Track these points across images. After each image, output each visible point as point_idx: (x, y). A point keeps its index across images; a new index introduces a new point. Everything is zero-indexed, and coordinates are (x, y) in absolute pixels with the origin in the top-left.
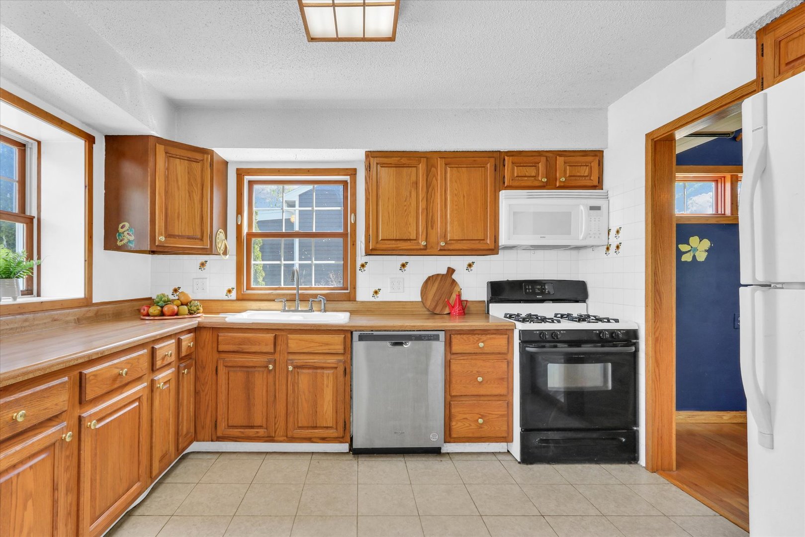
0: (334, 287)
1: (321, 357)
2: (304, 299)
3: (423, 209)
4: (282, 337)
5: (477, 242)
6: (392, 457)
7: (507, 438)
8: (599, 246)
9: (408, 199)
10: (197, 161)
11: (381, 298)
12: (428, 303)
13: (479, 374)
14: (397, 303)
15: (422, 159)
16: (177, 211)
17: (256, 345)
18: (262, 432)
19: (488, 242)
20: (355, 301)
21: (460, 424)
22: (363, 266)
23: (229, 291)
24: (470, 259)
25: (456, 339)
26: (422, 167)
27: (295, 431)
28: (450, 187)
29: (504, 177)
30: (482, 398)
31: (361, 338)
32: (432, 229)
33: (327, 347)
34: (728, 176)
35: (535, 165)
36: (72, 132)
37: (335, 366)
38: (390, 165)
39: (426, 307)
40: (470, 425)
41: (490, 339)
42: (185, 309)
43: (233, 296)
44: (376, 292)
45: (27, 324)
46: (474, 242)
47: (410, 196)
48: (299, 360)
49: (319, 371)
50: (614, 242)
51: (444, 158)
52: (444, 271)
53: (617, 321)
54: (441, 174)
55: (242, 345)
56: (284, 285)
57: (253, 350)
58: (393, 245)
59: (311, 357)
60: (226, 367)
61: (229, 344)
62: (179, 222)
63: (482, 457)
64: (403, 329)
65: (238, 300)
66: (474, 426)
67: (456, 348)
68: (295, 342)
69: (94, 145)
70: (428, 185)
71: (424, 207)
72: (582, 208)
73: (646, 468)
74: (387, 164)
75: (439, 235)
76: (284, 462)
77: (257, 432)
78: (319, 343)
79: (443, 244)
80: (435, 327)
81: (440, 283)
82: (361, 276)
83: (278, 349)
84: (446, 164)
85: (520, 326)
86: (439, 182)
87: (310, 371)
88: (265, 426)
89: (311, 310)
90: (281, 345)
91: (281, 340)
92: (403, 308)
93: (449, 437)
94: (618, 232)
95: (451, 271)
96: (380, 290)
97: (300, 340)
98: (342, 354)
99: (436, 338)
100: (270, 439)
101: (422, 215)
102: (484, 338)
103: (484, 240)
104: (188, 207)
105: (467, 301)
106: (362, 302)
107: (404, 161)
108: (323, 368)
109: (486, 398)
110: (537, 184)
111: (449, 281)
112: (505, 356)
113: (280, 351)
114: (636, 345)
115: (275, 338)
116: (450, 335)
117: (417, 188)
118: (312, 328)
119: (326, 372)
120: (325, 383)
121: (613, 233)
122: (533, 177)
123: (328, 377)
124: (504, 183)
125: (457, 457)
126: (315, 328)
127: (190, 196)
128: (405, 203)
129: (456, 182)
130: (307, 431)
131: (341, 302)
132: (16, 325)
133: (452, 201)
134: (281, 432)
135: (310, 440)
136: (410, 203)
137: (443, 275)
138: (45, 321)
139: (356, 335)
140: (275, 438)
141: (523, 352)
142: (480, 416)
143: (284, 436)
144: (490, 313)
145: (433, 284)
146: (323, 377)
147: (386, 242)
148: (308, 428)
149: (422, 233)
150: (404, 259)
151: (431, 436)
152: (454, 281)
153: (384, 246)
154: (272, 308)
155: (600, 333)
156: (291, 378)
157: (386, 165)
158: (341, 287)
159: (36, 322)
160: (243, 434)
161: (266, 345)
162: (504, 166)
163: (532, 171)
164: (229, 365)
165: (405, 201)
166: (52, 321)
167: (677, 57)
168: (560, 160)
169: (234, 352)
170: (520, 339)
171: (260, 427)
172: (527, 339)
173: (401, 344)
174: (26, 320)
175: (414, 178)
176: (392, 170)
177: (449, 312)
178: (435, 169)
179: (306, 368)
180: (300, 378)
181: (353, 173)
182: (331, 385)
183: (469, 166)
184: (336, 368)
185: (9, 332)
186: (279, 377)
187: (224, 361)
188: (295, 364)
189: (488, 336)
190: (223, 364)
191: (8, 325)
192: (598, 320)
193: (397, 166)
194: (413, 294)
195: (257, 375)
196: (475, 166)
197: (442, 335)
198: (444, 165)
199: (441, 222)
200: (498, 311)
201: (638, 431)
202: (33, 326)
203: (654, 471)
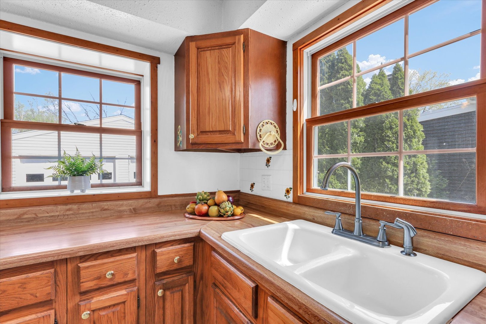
10: (228, 46)
16: (207, 106)
23: (288, 191)
36: (130, 56)
43: (291, 197)
45: (71, 212)
62: (209, 117)
65: (294, 203)
69: (158, 65)
132: (57, 214)
138: (92, 211)
159: (81, 212)
161: (245, 297)
166: (101, 210)
174: (69, 210)
185: (49, 218)
191: (48, 213)
202: (78, 214)
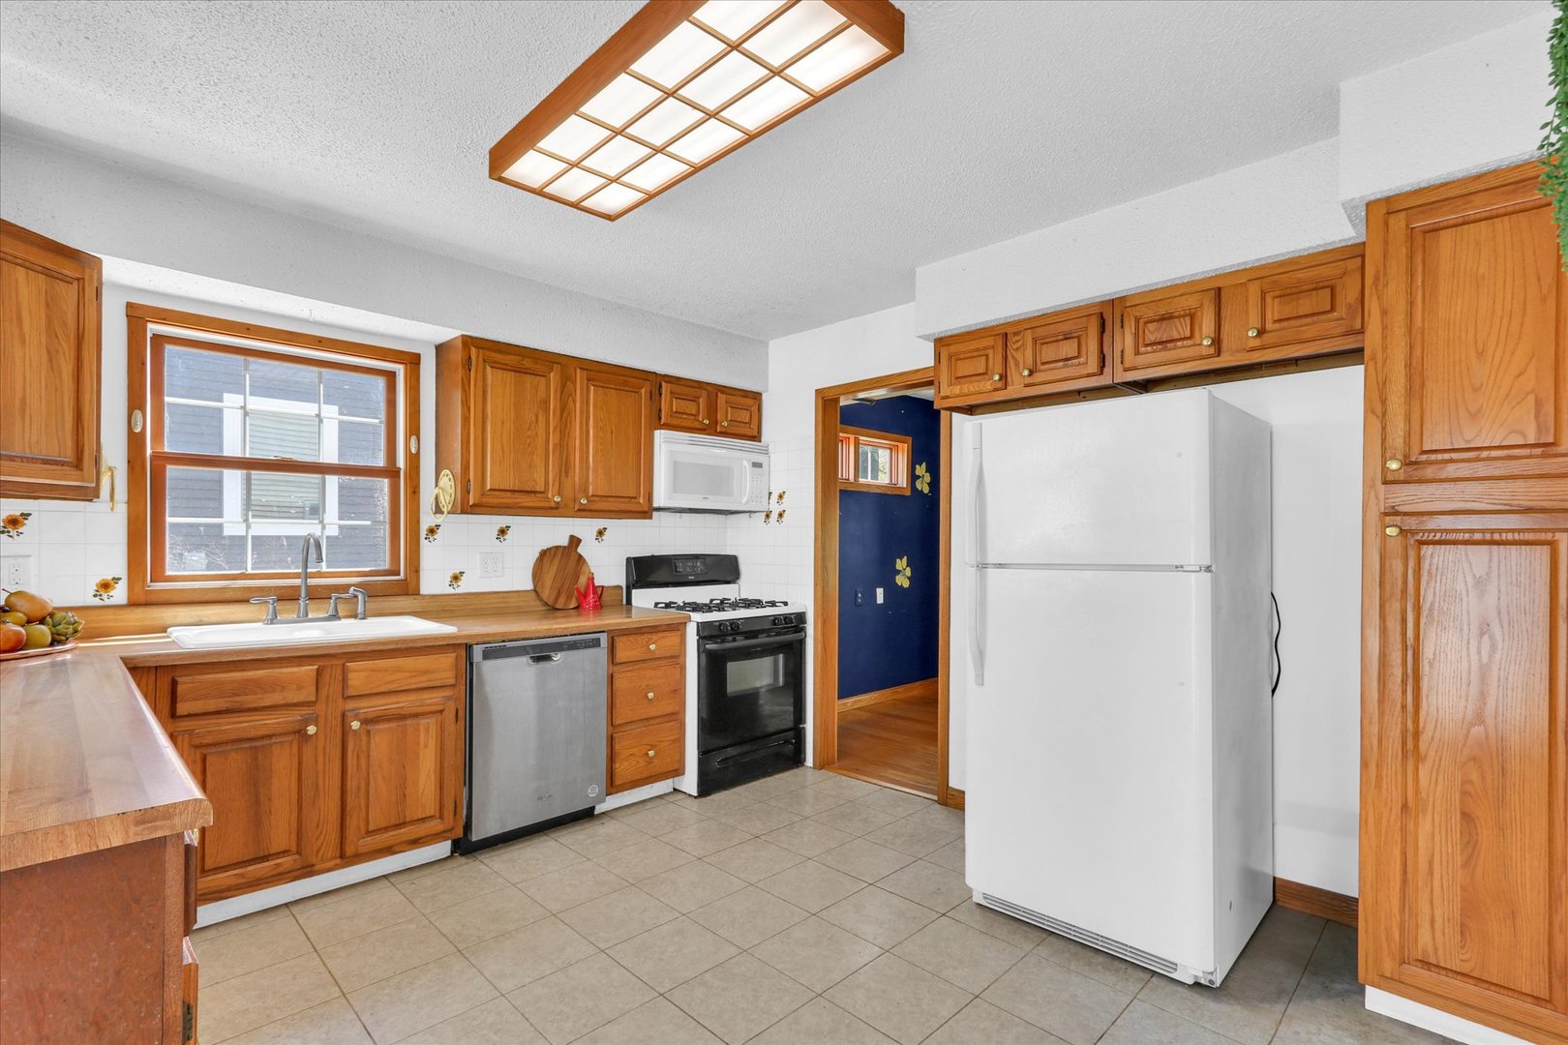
0: (370, 571)
1: (413, 697)
2: (317, 595)
3: (555, 446)
4: (332, 669)
5: (628, 500)
6: (531, 840)
7: (678, 771)
8: (755, 512)
9: (533, 428)
10: (65, 280)
11: (465, 586)
12: (546, 594)
13: (650, 689)
14: (495, 595)
15: (555, 365)
17: (274, 691)
18: (286, 862)
19: (641, 501)
20: (418, 594)
21: (626, 763)
22: (432, 531)
23: (106, 586)
24: (600, 523)
25: (620, 643)
26: (554, 377)
27: (361, 841)
28: (594, 416)
29: (660, 410)
30: (651, 722)
31: (488, 655)
32: (567, 476)
33: (424, 678)
34: (852, 437)
35: (695, 400)
37: (440, 708)
38: (505, 367)
39: (541, 599)
40: (638, 762)
41: (663, 637)
42: (44, 631)
43: (119, 594)
44: (456, 578)
46: (622, 500)
47: (537, 422)
48: (368, 707)
49: (408, 722)
50: (776, 509)
51: (587, 370)
52: (564, 542)
53: (786, 604)
54: (581, 394)
55: (239, 695)
56: (253, 569)
57: (268, 703)
58: (508, 499)
59: (392, 699)
60: (196, 747)
61: (206, 697)
62: (24, 420)
63: (649, 805)
64: (551, 634)
65: (133, 604)
66: (642, 763)
67: (622, 655)
68: (359, 676)
70: (564, 409)
71: (557, 441)
72: (745, 463)
73: (814, 768)
74: (500, 364)
75: (577, 487)
76: (347, 904)
77: (278, 865)
78: (411, 672)
79: (584, 501)
80: (596, 627)
81: (561, 560)
82: (428, 551)
83: (324, 692)
84: (588, 380)
85: (698, 617)
86: (578, 405)
87: (393, 725)
88: (294, 849)
89: (335, 617)
90: (329, 684)
91: (331, 676)
92: (504, 602)
93: (612, 787)
94: (781, 497)
95: (575, 541)
96: (462, 573)
97: (373, 671)
98: (451, 685)
99: (596, 643)
100: (307, 871)
101: (553, 454)
102: (655, 637)
103: (635, 498)
104: (46, 386)
105: (603, 587)
106: (433, 596)
107: (527, 363)
108: (416, 716)
109: (655, 722)
110: (696, 425)
111: (573, 558)
112: (677, 659)
113: (328, 696)
114: (803, 630)
115: (319, 673)
116: (614, 636)
117: (547, 410)
118: (399, 646)
119: (423, 722)
120: (422, 740)
121: (774, 497)
122: (692, 415)
123: (427, 729)
124: (660, 418)
125: (619, 814)
126: (404, 646)
127: (51, 360)
128: (529, 433)
129: (601, 408)
130: (385, 835)
131: (391, 598)
133: (596, 436)
134: (331, 849)
135: (389, 850)
136: (537, 434)
137: (565, 547)
139: (478, 651)
140: (316, 868)
141: (701, 650)
142: (649, 747)
143: (336, 858)
144: (634, 603)
145: (551, 561)
146: (419, 730)
147: (497, 493)
148: (386, 829)
149: (554, 481)
150: (502, 521)
151: (589, 791)
152: (580, 556)
153: (495, 501)
154: (233, 617)
155: (720, 625)
156: (355, 745)
157: (498, 366)
158: (385, 571)
160: (244, 878)
161: (300, 688)
162: (661, 394)
163: (691, 408)
164: (205, 741)
165: (529, 429)
167: (851, 317)
168: (722, 398)
169: (218, 713)
170: (698, 634)
171: (285, 853)
172: (706, 634)
173: (548, 658)
175: (542, 393)
176: (509, 376)
177: (576, 605)
178: (571, 385)
179: (384, 720)
180: (372, 741)
181: (413, 361)
182: (432, 743)
183: (618, 387)
184: (441, 712)
186: (324, 748)
187: (190, 735)
188: (363, 716)
189: (660, 635)
190: (190, 741)
192: (773, 604)
193: (517, 370)
194: (518, 577)
195: (276, 751)
196: (626, 388)
197: (604, 638)
198: (585, 380)
199: (581, 468)
200: (645, 599)
201: (804, 728)
203: (821, 768)
